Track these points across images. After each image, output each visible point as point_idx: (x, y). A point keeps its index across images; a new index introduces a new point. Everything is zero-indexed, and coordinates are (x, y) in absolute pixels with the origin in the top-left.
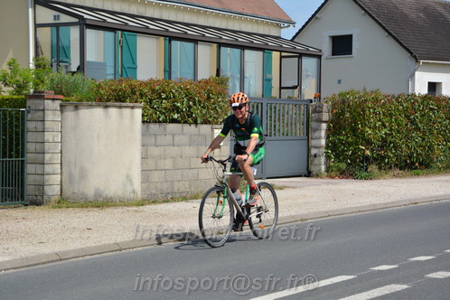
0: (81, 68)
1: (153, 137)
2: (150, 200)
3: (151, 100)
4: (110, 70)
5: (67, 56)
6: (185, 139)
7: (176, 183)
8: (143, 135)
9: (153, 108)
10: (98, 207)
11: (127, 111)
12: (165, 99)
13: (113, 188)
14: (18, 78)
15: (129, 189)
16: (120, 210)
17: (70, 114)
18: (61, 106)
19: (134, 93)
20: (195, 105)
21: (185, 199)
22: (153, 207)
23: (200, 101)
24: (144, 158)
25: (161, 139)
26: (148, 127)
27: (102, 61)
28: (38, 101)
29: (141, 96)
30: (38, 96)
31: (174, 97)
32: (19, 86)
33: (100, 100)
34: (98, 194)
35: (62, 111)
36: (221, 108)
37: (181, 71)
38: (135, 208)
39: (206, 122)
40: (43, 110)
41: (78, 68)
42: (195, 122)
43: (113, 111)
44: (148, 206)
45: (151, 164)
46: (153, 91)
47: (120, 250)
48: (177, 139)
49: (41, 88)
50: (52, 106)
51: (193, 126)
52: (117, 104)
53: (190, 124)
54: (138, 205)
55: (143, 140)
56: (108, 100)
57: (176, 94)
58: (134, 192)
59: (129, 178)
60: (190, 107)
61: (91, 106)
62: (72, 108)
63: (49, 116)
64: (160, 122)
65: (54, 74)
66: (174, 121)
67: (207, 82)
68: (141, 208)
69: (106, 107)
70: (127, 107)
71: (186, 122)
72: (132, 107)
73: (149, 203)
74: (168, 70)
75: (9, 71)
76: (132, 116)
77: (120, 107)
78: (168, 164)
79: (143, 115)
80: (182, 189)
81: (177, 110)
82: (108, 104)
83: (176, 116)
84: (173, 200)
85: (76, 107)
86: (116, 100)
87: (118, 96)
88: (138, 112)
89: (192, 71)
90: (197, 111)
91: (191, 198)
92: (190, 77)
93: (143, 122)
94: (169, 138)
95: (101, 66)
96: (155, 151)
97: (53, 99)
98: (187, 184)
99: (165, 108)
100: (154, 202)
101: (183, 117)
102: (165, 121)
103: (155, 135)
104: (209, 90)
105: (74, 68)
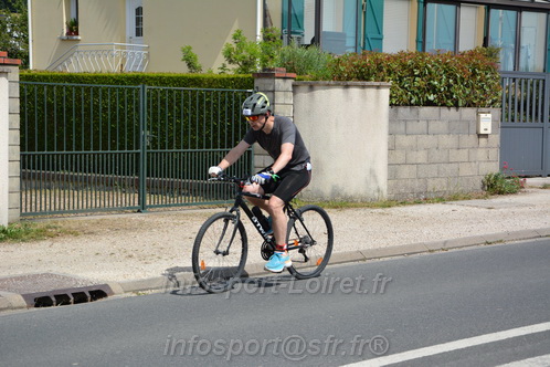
0: (316, 40)
1: (402, 124)
2: (398, 200)
3: (401, 78)
4: (350, 42)
5: (300, 26)
6: (442, 126)
7: (430, 181)
8: (392, 120)
9: (403, 87)
10: (336, 207)
11: (371, 92)
12: (418, 76)
13: (354, 186)
14: (244, 53)
15: (373, 186)
16: (362, 211)
17: (303, 96)
18: (293, 86)
19: (380, 69)
20: (456, 83)
21: (441, 200)
22: (402, 209)
23: (462, 79)
24: (392, 149)
25: (412, 127)
26: (397, 111)
27: (341, 31)
28: (267, 81)
29: (389, 72)
30: (268, 74)
31: (430, 73)
32: (245, 64)
33: (339, 78)
34: (335, 192)
35: (294, 92)
36: (490, 87)
37: (438, 42)
38: (380, 210)
39: (469, 105)
40: (273, 91)
41: (313, 41)
42: (456, 106)
43: (355, 92)
44: (396, 208)
45: (400, 156)
46: (404, 66)
47: (364, 260)
48: (433, 126)
49: (271, 65)
50: (284, 85)
51: (453, 110)
52: (360, 83)
53: (449, 107)
54: (384, 206)
55: (390, 127)
56: (349, 78)
57: (433, 70)
58: (379, 191)
59: (372, 173)
60: (449, 86)
61: (329, 86)
62: (306, 88)
63: (280, 98)
64: (411, 105)
65: (285, 48)
66: (429, 103)
67: (472, 54)
68: (388, 210)
69: (347, 87)
70: (372, 86)
71: (443, 105)
72: (378, 87)
73: (397, 205)
74: (422, 41)
75: (234, 46)
76: (378, 97)
77: (364, 87)
78: (421, 157)
79: (391, 97)
80: (438, 188)
81: (434, 90)
82: (349, 83)
83: (431, 97)
84: (427, 200)
85: (311, 87)
86: (359, 79)
87: (359, 74)
88: (385, 93)
89: (452, 41)
90: (458, 91)
91: (450, 199)
92: (449, 48)
93: (391, 105)
94: (422, 124)
95: (340, 37)
96: (404, 141)
97: (285, 78)
98: (444, 181)
99: (419, 88)
100: (403, 203)
101: (440, 99)
102: (418, 104)
103: (405, 121)
104: (474, 64)
105: (307, 41)
